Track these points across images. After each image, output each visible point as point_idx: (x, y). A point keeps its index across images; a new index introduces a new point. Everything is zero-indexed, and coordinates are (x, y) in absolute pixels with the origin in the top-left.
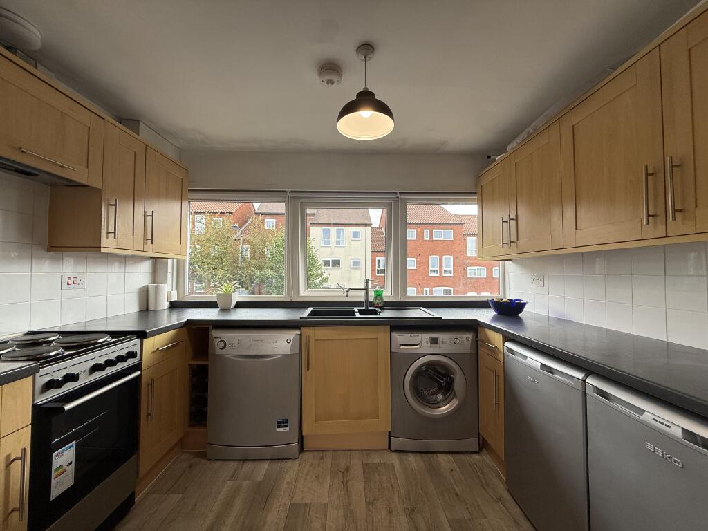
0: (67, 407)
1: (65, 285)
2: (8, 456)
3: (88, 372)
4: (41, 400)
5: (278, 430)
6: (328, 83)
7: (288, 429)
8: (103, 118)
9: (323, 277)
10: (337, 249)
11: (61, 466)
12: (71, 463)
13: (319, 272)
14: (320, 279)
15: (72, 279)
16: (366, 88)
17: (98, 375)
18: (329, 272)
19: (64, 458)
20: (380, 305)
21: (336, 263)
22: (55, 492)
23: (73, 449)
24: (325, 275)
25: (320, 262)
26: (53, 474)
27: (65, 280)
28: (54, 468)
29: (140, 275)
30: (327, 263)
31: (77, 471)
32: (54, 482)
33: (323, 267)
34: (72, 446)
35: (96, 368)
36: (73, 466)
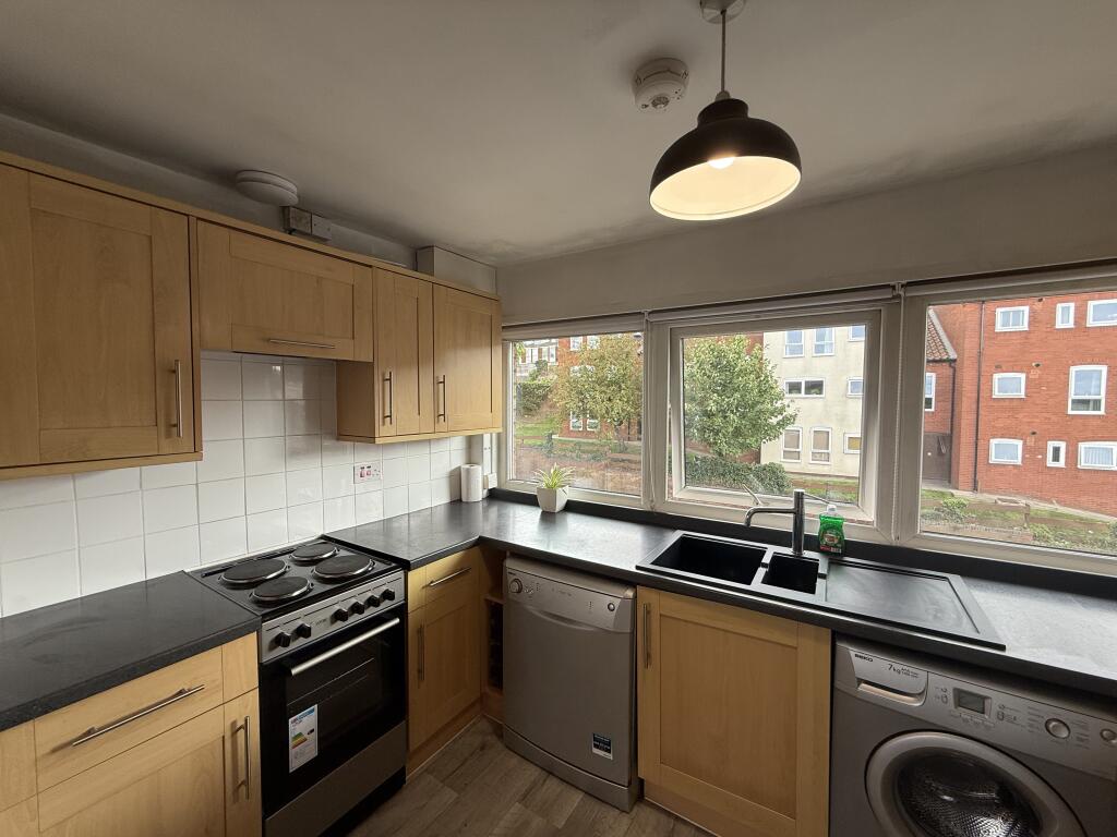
0: (295, 671)
1: (358, 477)
2: (234, 723)
3: (329, 621)
4: (268, 657)
5: (596, 751)
6: (655, 105)
7: (610, 756)
8: (370, 266)
9: (785, 414)
10: (817, 362)
11: (300, 734)
12: (312, 731)
13: (779, 405)
14: (780, 417)
15: (366, 469)
16: (724, 92)
17: (340, 626)
18: (800, 404)
19: (304, 725)
20: (832, 550)
21: (815, 387)
22: (295, 763)
23: (315, 713)
24: (789, 411)
25: (782, 386)
26: (291, 743)
27: (358, 471)
28: (291, 735)
29: (450, 454)
30: (794, 388)
31: (320, 740)
32: (292, 752)
33: (787, 395)
34: (313, 710)
35: (339, 616)
36: (315, 735)
